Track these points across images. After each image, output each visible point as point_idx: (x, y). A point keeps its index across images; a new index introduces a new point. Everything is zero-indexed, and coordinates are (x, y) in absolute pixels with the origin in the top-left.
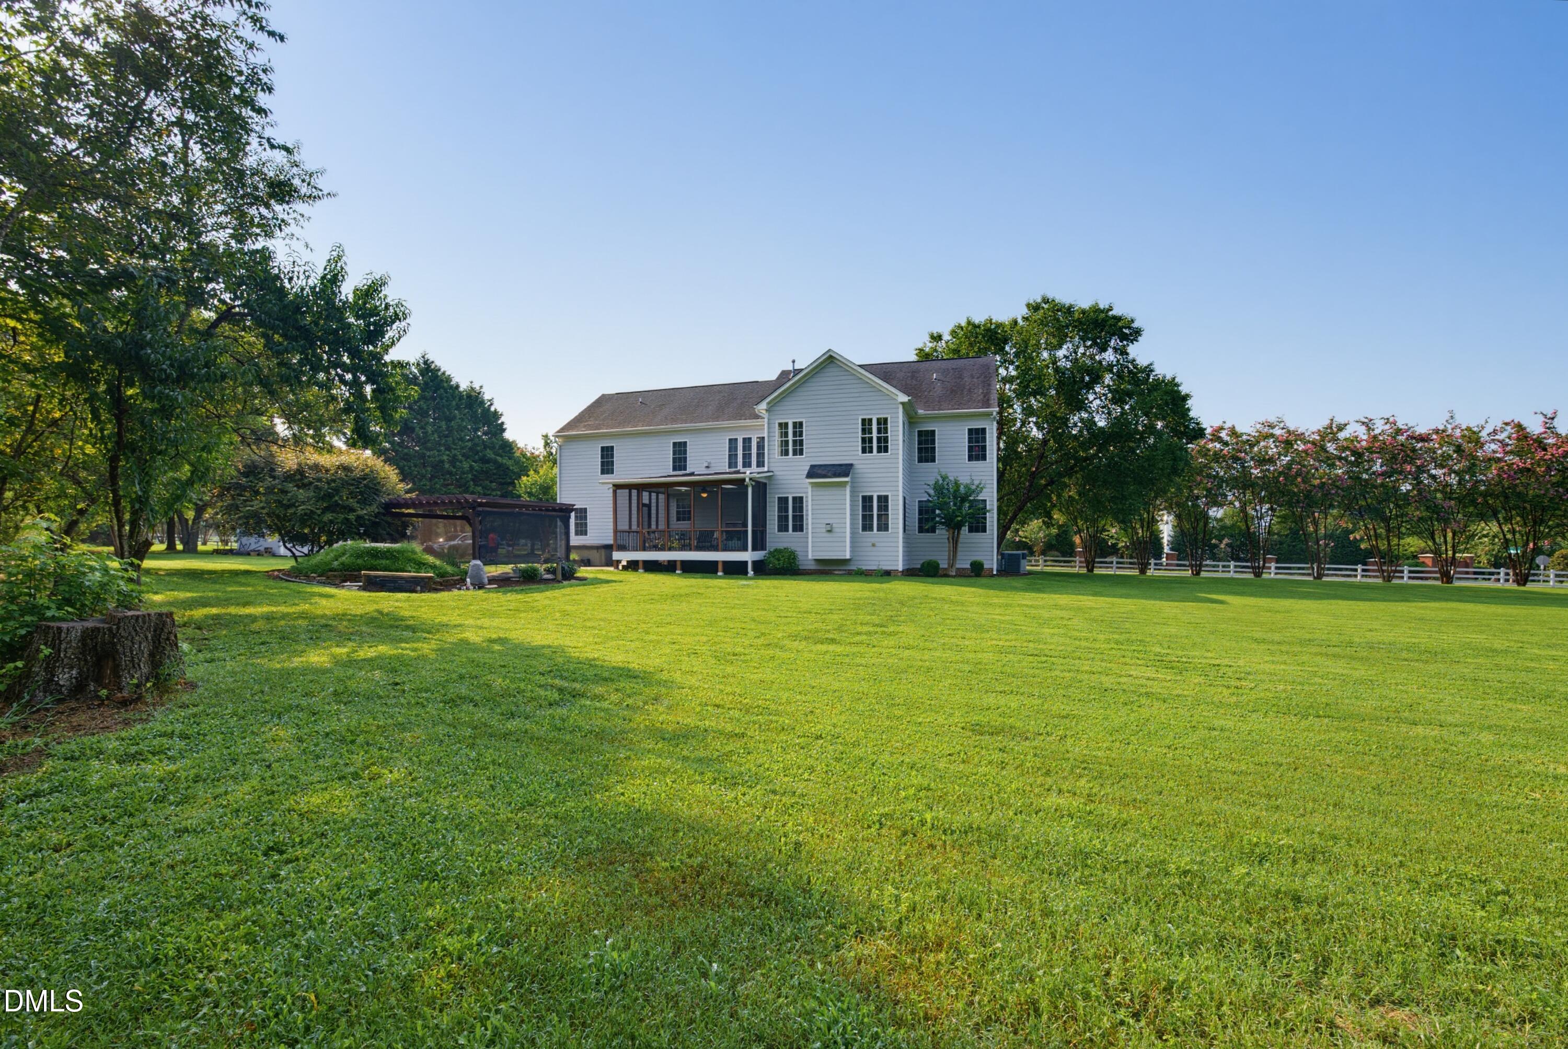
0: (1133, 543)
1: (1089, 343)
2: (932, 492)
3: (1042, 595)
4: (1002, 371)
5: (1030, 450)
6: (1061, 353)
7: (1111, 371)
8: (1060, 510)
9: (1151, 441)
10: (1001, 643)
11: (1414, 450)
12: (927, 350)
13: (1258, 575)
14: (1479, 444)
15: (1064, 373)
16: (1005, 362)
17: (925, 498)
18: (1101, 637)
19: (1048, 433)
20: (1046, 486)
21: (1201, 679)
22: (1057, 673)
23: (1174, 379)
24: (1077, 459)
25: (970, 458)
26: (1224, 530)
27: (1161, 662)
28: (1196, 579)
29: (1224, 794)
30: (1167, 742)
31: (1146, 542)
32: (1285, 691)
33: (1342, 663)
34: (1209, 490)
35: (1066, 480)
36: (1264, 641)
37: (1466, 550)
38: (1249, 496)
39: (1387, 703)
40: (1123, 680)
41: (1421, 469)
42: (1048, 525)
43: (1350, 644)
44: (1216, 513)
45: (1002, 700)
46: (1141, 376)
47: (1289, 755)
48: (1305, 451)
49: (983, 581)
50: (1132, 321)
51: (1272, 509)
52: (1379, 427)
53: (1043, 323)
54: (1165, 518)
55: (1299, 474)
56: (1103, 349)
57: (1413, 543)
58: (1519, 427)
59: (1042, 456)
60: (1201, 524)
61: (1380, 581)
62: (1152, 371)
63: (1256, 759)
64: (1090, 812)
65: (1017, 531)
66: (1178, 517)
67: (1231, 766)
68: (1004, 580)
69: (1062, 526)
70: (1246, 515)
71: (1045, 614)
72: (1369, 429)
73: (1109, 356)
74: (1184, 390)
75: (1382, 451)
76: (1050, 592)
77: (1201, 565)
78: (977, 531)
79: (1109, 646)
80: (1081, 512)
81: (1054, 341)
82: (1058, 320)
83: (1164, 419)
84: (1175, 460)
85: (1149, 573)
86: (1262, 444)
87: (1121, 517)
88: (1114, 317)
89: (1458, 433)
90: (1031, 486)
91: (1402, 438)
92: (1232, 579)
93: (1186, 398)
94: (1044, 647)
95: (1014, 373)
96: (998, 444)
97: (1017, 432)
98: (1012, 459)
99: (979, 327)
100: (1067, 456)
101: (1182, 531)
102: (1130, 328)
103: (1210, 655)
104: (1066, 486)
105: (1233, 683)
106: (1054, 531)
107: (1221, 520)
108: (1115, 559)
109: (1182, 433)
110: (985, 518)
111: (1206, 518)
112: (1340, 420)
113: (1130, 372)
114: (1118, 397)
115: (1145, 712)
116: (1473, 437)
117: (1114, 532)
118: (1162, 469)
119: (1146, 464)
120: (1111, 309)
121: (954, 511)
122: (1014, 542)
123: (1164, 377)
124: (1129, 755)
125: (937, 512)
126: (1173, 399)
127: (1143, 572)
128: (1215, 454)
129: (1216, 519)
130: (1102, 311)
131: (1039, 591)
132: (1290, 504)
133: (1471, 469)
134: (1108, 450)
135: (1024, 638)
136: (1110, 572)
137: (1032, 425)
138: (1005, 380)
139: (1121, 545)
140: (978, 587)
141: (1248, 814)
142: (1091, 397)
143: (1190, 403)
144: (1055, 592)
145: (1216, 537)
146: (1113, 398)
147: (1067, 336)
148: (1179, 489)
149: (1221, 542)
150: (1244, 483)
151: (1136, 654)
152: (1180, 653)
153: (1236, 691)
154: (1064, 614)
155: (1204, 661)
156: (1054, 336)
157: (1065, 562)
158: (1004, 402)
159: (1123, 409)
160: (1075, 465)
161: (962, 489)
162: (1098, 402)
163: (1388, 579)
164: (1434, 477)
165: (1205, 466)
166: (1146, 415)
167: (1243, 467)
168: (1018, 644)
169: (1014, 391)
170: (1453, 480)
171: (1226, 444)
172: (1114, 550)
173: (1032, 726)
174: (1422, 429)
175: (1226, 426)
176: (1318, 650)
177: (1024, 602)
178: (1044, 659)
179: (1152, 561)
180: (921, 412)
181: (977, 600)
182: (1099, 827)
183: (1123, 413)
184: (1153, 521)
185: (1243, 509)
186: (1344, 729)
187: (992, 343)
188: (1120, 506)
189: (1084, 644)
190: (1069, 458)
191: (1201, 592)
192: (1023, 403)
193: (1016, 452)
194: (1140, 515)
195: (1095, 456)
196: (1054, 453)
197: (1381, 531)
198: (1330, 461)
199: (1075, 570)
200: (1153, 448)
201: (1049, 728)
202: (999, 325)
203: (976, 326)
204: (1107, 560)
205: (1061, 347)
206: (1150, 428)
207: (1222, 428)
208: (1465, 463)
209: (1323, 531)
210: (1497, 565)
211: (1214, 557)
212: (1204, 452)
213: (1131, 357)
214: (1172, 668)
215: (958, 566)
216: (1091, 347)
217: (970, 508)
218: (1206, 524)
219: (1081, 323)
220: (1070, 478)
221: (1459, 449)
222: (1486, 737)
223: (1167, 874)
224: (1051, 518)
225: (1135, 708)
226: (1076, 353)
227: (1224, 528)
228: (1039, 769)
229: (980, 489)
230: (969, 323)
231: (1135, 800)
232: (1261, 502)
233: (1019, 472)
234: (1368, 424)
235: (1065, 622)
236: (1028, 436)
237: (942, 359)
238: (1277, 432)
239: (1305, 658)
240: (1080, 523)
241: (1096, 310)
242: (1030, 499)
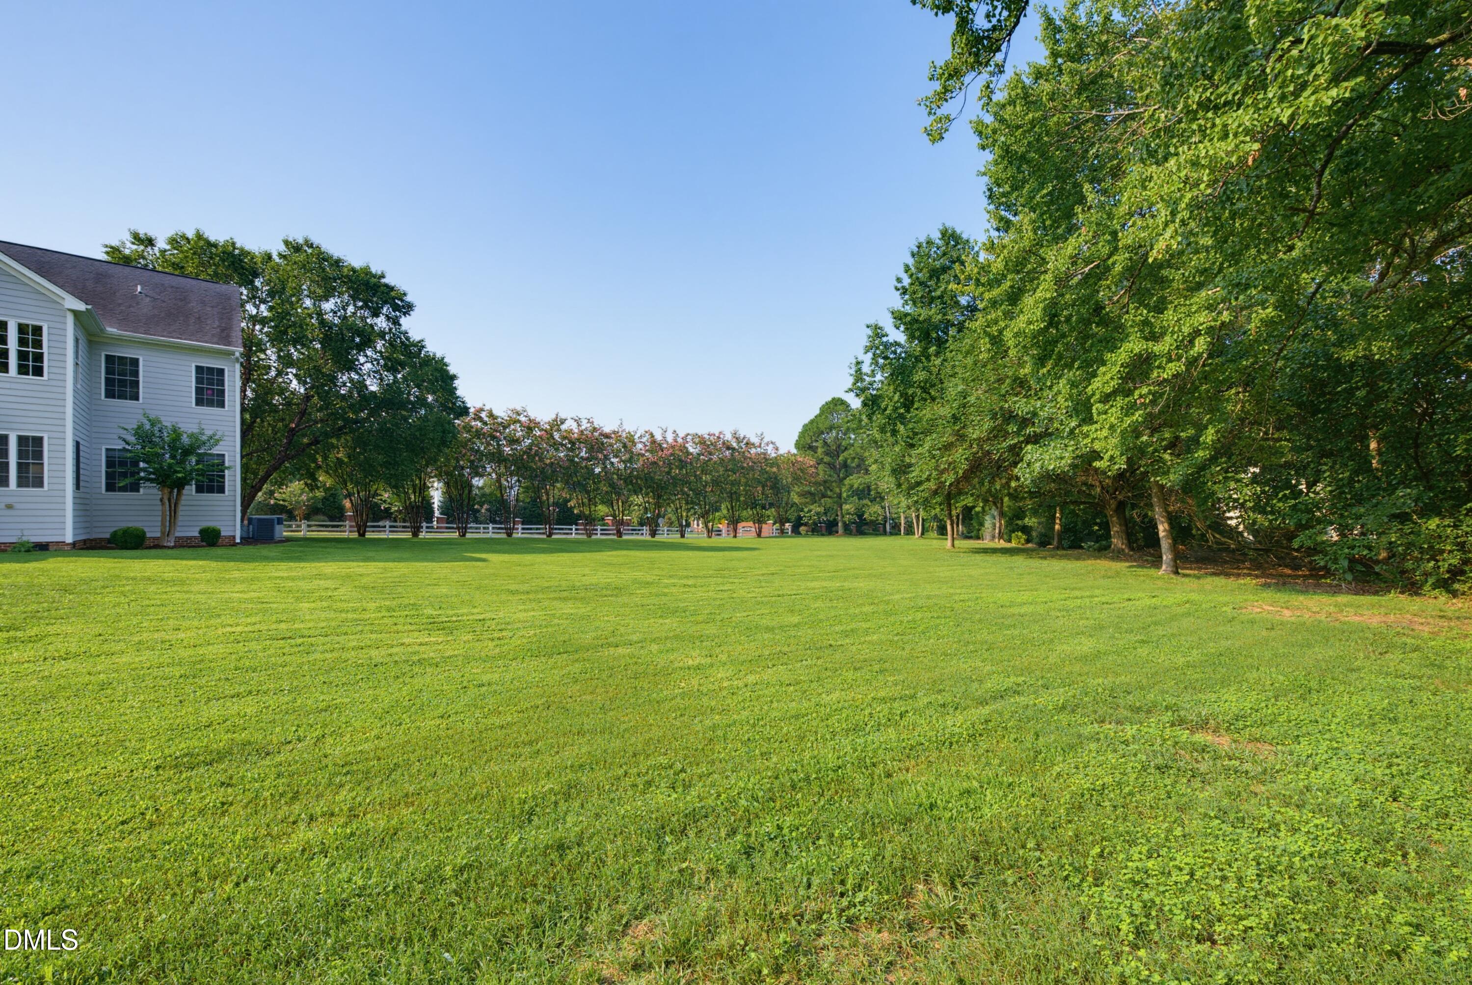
0: (406, 508)
1: (360, 304)
2: (132, 439)
3: (302, 564)
4: (251, 309)
5: (288, 404)
6: (328, 306)
7: (383, 338)
8: (327, 472)
9: (423, 412)
10: (239, 629)
11: (602, 444)
12: (127, 252)
13: (509, 535)
14: (634, 444)
15: (330, 328)
16: (253, 297)
17: (119, 445)
18: (372, 605)
19: (312, 388)
20: (309, 445)
21: (470, 637)
22: (318, 656)
23: (443, 359)
24: (347, 421)
25: (199, 402)
26: (485, 498)
27: (434, 625)
28: (462, 540)
29: (494, 754)
30: (441, 710)
31: (418, 507)
32: (535, 635)
33: (570, 604)
34: (472, 462)
35: (334, 441)
36: (517, 592)
37: (628, 515)
38: (503, 470)
39: (600, 633)
40: (394, 650)
41: (606, 457)
42: (312, 488)
43: (574, 588)
44: (478, 482)
45: (234, 707)
46: (414, 349)
47: (542, 696)
48: (540, 437)
49: (219, 551)
50: (405, 294)
51: (518, 481)
52: (585, 425)
53: (304, 266)
54: (436, 484)
55: (536, 454)
56: (376, 314)
57: (602, 509)
58: (652, 435)
59: (303, 413)
60: (466, 492)
61: (585, 537)
62: (423, 347)
63: (518, 708)
64: (352, 834)
65: (272, 493)
66: (447, 484)
67: (498, 721)
68: (250, 550)
69: (329, 489)
70: (500, 486)
71: (304, 585)
72: (579, 425)
73: (381, 323)
74: (452, 370)
75: (585, 442)
76: (313, 560)
77: (466, 528)
78: (211, 490)
79: (380, 615)
80: (350, 475)
81: (320, 291)
82: (324, 270)
83: (434, 393)
84: (444, 432)
85: (422, 535)
86: (512, 427)
87: (393, 483)
88: (386, 286)
89: (624, 435)
90: (290, 442)
91: (596, 434)
92: (492, 539)
93: (453, 377)
94: (302, 626)
95: (266, 314)
96: (243, 391)
97: (272, 381)
98: (265, 411)
99: (215, 245)
100: (334, 416)
101: (450, 497)
102: (402, 301)
103: (475, 611)
104: (333, 446)
105: (496, 635)
106: (320, 494)
107: (482, 488)
108: (388, 523)
109: (450, 408)
110: (223, 477)
111: (471, 486)
112: (562, 416)
113: (402, 342)
114: (392, 366)
115: (418, 682)
116: (631, 438)
117: (386, 496)
118: (433, 440)
119: (417, 433)
120: (383, 276)
121: (170, 466)
122: (268, 504)
123: (434, 355)
124: (401, 738)
125: (142, 465)
126: (442, 376)
127: (415, 534)
128: (477, 431)
129: (478, 487)
130: (374, 276)
131: (299, 559)
132: (532, 478)
133: (630, 460)
134: (380, 416)
135: (274, 618)
136: (383, 536)
137: (290, 376)
138: (254, 319)
139: (394, 509)
140: (211, 559)
141: (515, 768)
142: (362, 359)
143: (456, 383)
144: (319, 560)
145: (478, 503)
146: (386, 365)
147: (334, 289)
148: (448, 460)
149: (482, 506)
150: (498, 458)
151: (409, 620)
152: (451, 612)
153: (499, 642)
154: (330, 584)
155: (471, 617)
156: (319, 286)
157: (333, 526)
158: (251, 345)
159: (395, 377)
160: (344, 427)
161: (185, 440)
162: (369, 365)
163: (589, 536)
164: (612, 463)
165: (470, 440)
166: (418, 386)
167: (498, 445)
168: (263, 627)
169: (268, 334)
170: (622, 466)
171: (485, 423)
172: (387, 514)
173: (277, 735)
174: (607, 430)
175: (486, 408)
176: (556, 595)
177: (281, 574)
178: (299, 641)
179: (424, 524)
180: (111, 330)
181: (208, 575)
182: (362, 853)
183: (395, 381)
184: (424, 488)
185: (498, 480)
186: (577, 660)
187: (235, 270)
188: (392, 472)
189: (350, 616)
190: (338, 419)
191: (467, 551)
192: (280, 350)
193: (270, 404)
194: (412, 481)
195: (367, 419)
196: (319, 410)
197: (585, 501)
198: (556, 445)
199: (345, 535)
200: (425, 419)
201: (301, 732)
202: (244, 253)
203: (211, 245)
204: (381, 523)
205: (327, 300)
206: (421, 401)
207: (482, 410)
208: (627, 456)
209: (551, 500)
210: (641, 524)
211: (477, 521)
212: (468, 428)
213: (403, 328)
214: (444, 629)
215: (178, 534)
216: (361, 308)
217: (198, 463)
218: (470, 491)
219: (350, 280)
220: (338, 440)
221: (625, 446)
222: (654, 647)
223: (443, 881)
224: (315, 480)
225: (407, 680)
226: (345, 310)
227: (484, 495)
228: (281, 795)
229: (214, 440)
230: (199, 236)
231: (407, 795)
232: (511, 475)
233: (274, 427)
234: (578, 421)
235: (330, 594)
236: (287, 389)
237: (154, 270)
238: (523, 419)
239: (546, 603)
240: (350, 486)
241: (366, 271)
242: (288, 458)
